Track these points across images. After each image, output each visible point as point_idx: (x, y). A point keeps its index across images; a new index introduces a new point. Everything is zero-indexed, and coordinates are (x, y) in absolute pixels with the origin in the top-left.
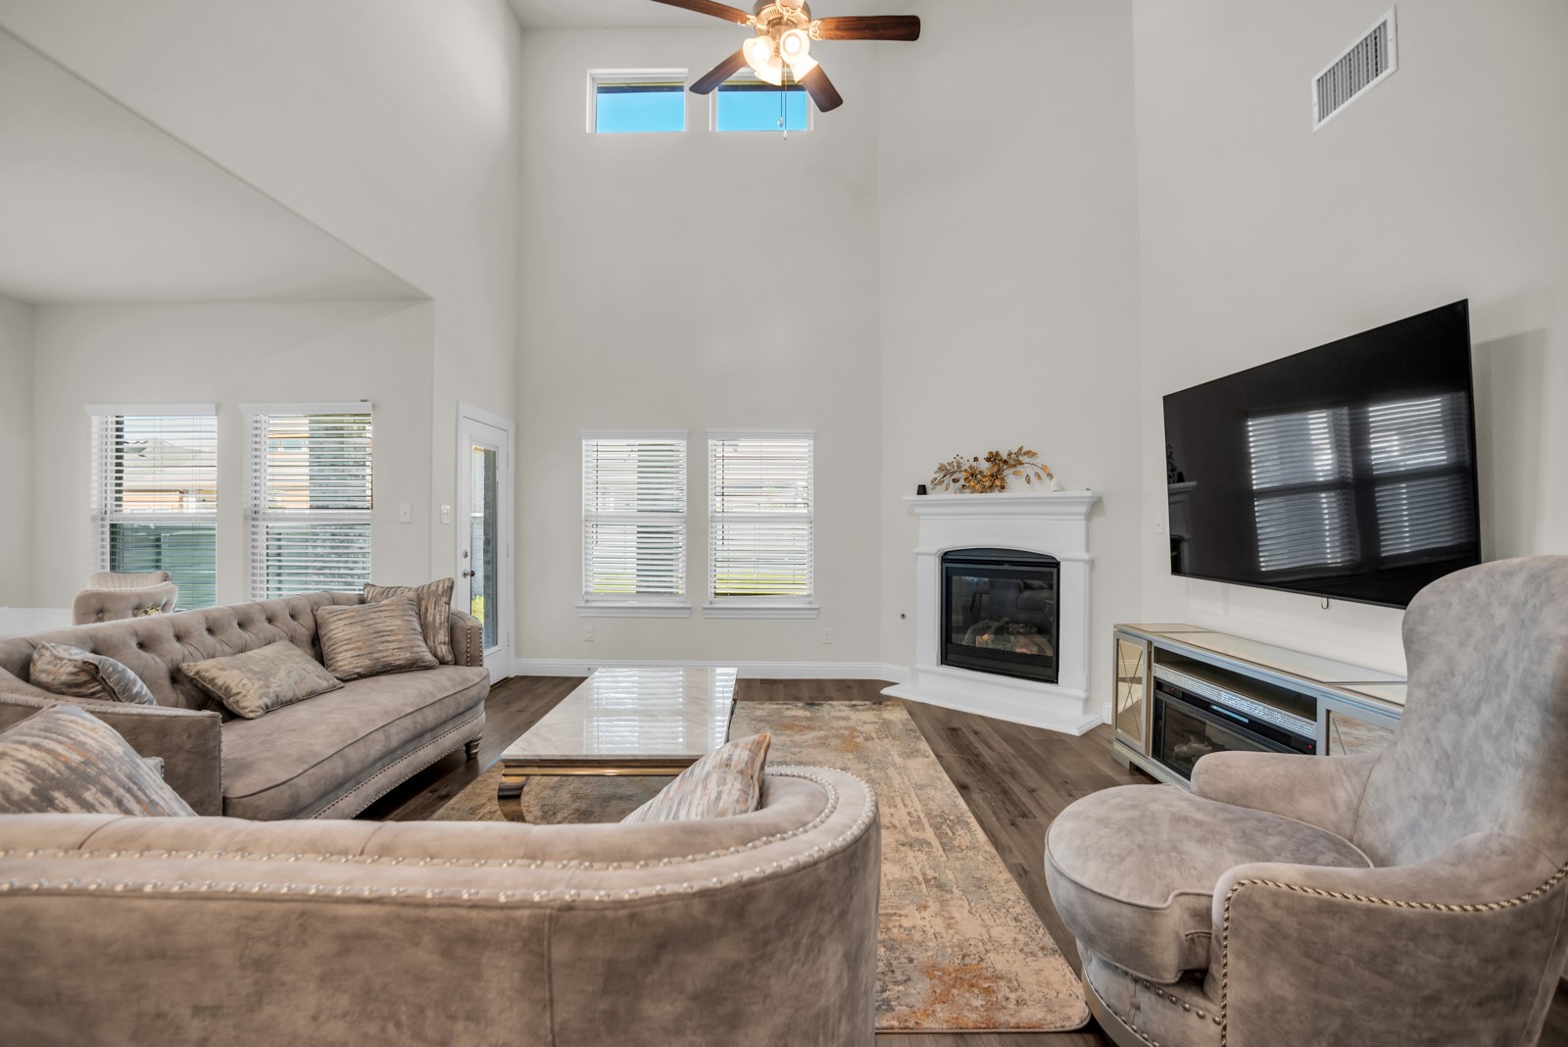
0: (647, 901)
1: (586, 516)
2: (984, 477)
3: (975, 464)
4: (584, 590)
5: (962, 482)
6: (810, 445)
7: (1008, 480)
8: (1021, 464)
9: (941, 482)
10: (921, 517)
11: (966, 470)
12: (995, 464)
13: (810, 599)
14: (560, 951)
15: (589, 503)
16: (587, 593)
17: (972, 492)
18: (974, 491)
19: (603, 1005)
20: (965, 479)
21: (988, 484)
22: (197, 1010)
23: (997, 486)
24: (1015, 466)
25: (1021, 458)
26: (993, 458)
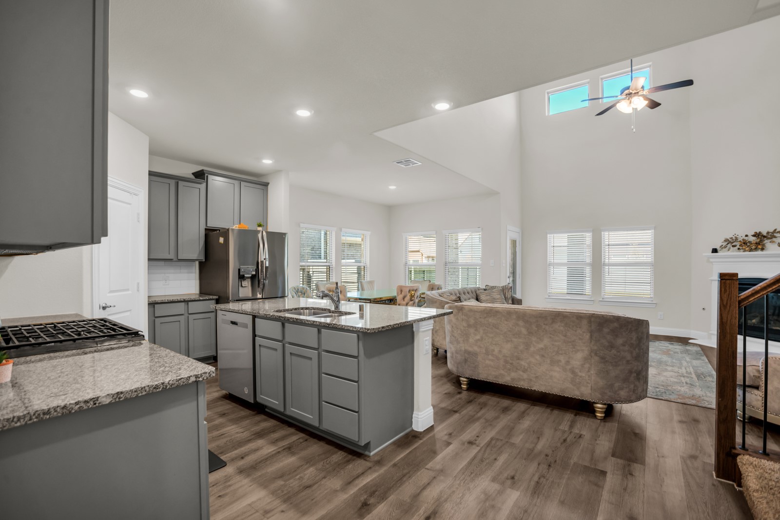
0: (605, 315)
1: (549, 264)
2: (752, 244)
3: (746, 238)
4: (548, 291)
5: (738, 247)
6: (652, 232)
7: (766, 245)
8: (775, 237)
9: (725, 247)
10: (714, 263)
11: (740, 241)
12: (759, 238)
13: (652, 299)
14: (592, 319)
15: (550, 259)
16: (549, 293)
17: (744, 252)
18: (745, 251)
19: (598, 328)
20: (740, 245)
21: (753, 247)
22: (544, 324)
23: (760, 248)
24: (771, 238)
25: (775, 234)
26: (756, 235)
